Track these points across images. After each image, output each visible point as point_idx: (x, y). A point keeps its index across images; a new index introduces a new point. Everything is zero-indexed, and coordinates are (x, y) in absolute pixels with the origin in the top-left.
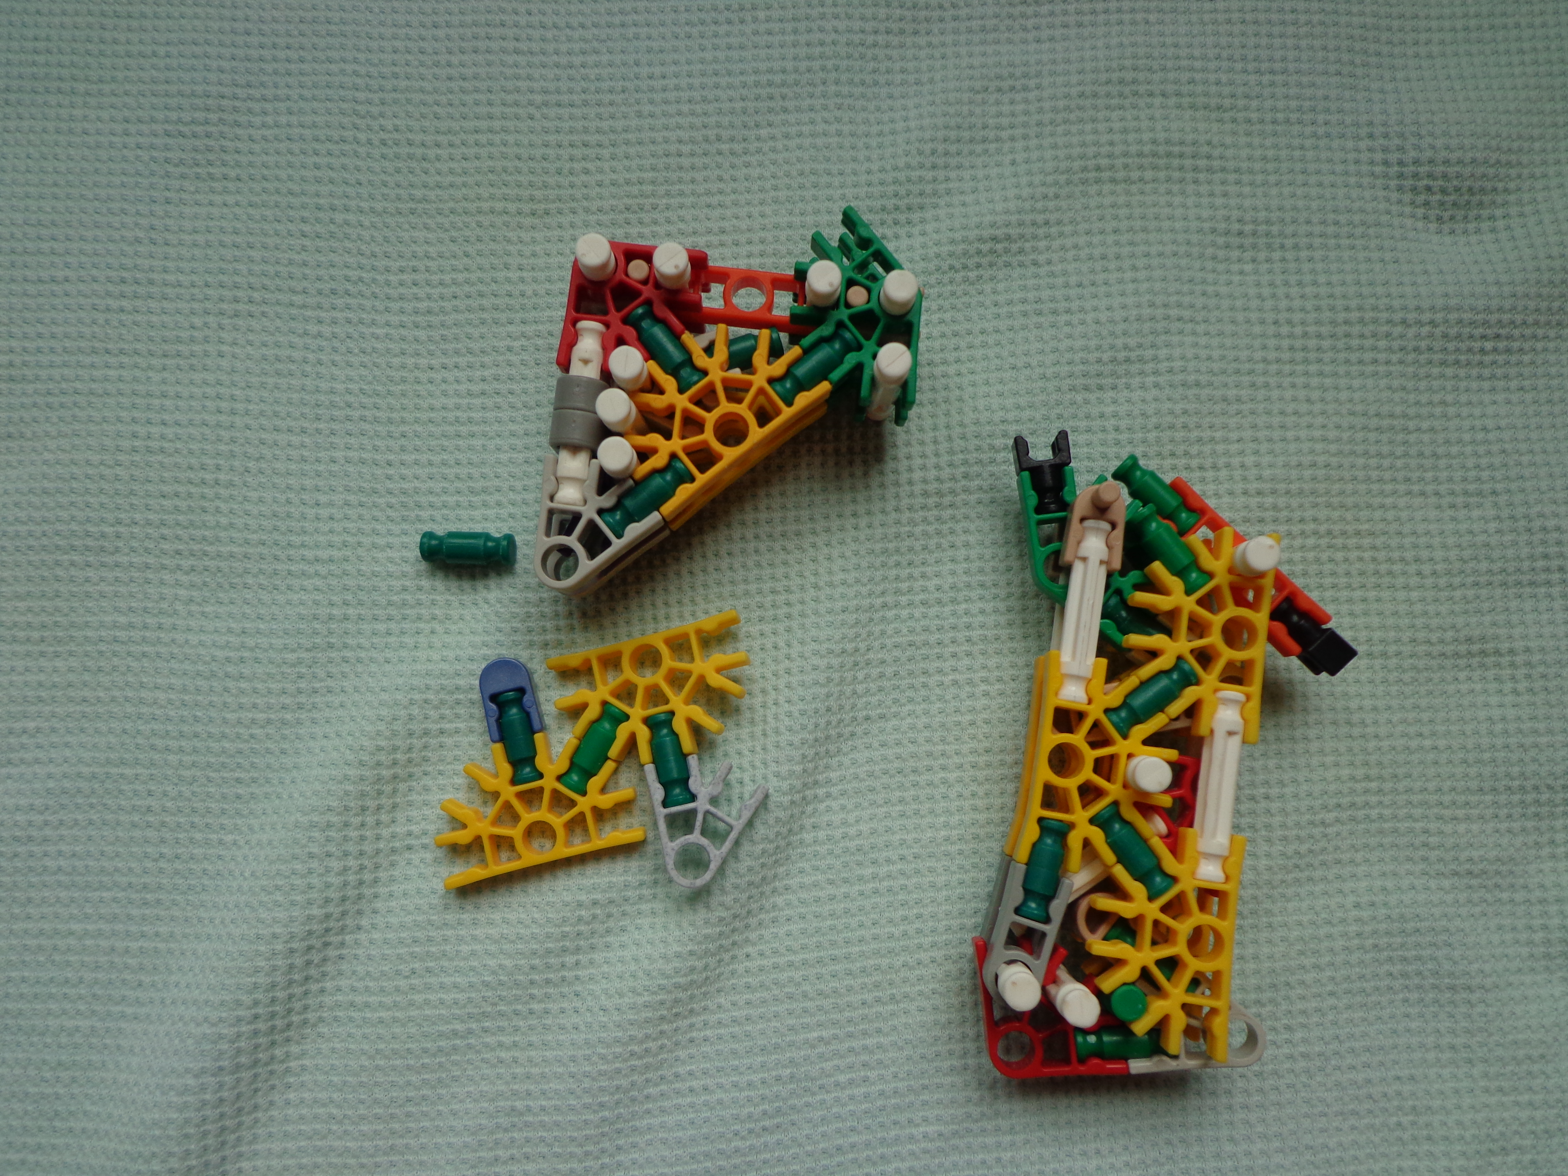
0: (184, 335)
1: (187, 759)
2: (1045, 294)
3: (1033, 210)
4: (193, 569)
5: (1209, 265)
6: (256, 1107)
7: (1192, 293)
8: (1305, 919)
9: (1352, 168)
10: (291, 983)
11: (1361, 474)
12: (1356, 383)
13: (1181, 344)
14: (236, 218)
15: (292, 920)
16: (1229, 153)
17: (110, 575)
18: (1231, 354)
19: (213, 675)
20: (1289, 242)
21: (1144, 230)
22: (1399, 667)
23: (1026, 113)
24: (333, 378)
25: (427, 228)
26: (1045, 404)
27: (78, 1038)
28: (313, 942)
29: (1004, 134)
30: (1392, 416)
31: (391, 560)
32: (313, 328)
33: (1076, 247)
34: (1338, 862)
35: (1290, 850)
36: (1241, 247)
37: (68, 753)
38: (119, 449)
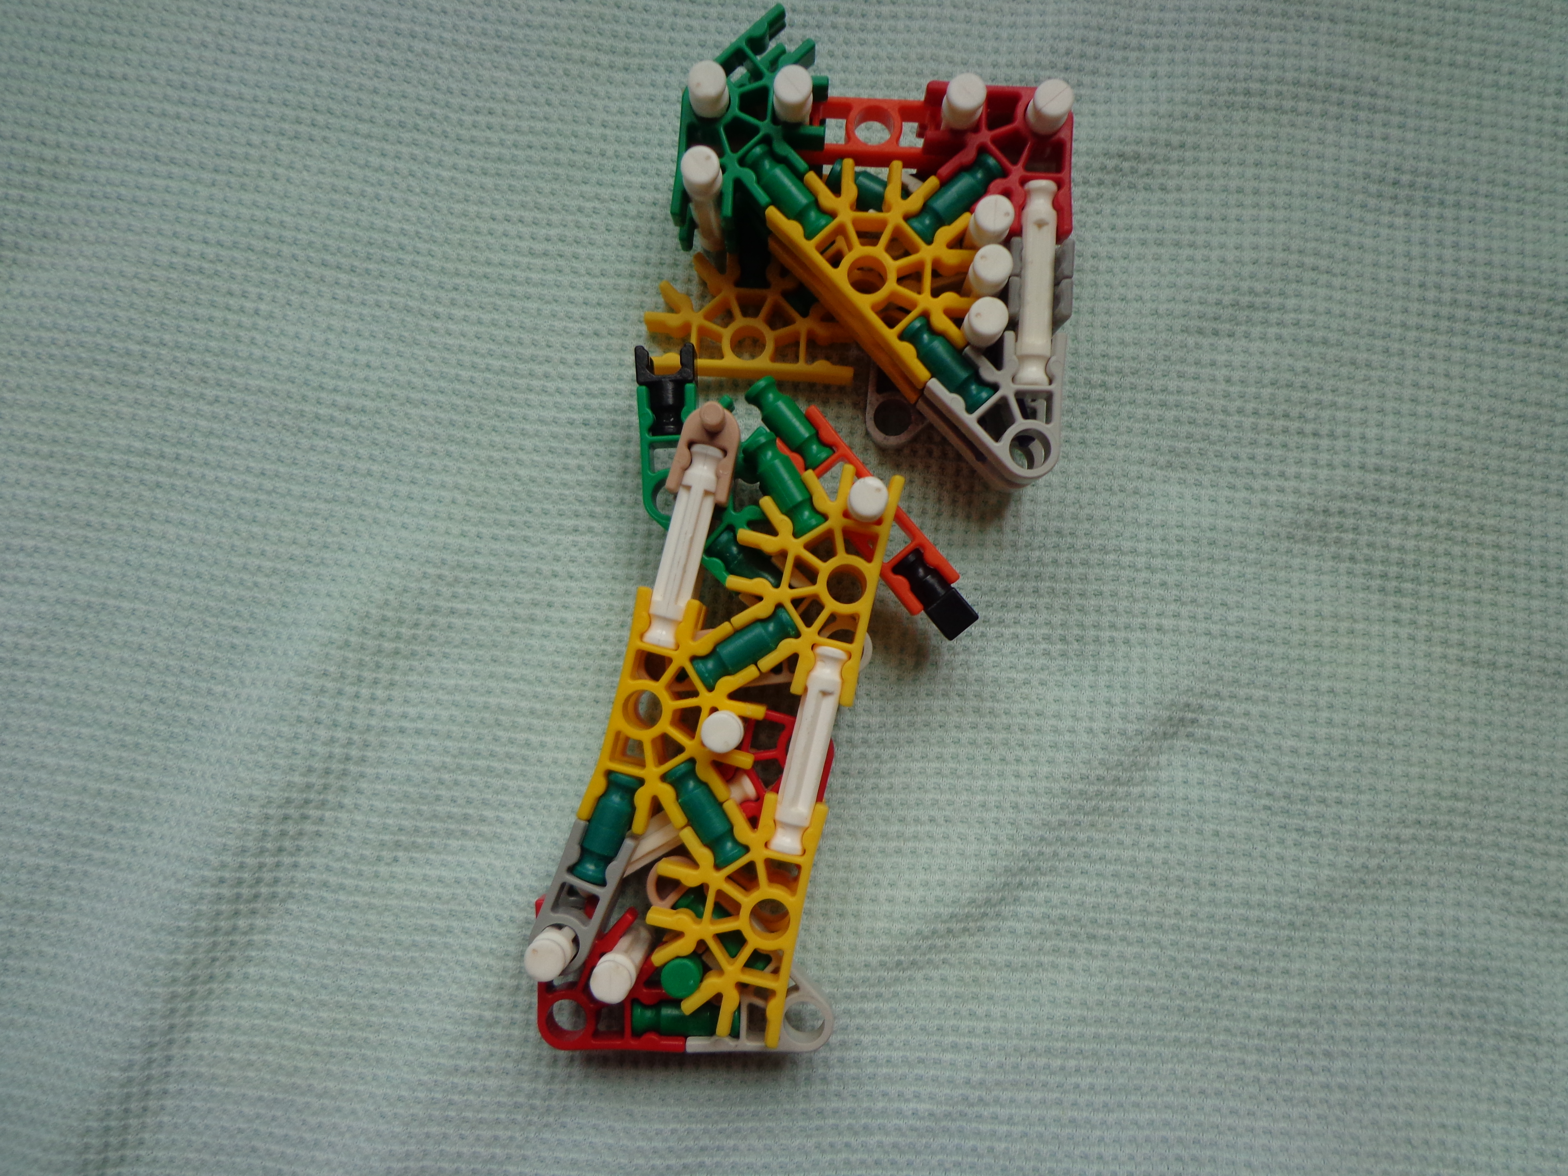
0: (240, 150)
1: (187, 600)
2: (1170, 223)
3: (1169, 129)
4: (217, 400)
5: (1357, 213)
6: (211, 977)
7: (1333, 241)
8: (1364, 940)
9: (1533, 125)
10: (262, 851)
11: (1493, 464)
12: (1503, 363)
13: (1313, 296)
14: (310, 33)
15: (272, 784)
16: (1396, 93)
17: (129, 396)
18: (1367, 314)
19: (226, 514)
20: (1450, 199)
21: (1290, 166)
22: (1507, 681)
23: (1176, 22)
24: (389, 216)
25: (510, 69)
26: (1153, 343)
27: (39, 877)
28: (291, 811)
29: (1149, 43)
30: (1539, 404)
31: (423, 418)
32: (375, 160)
33: (1210, 176)
34: (1409, 883)
35: (1358, 862)
36: (1395, 198)
37: (64, 577)
38: (155, 263)
